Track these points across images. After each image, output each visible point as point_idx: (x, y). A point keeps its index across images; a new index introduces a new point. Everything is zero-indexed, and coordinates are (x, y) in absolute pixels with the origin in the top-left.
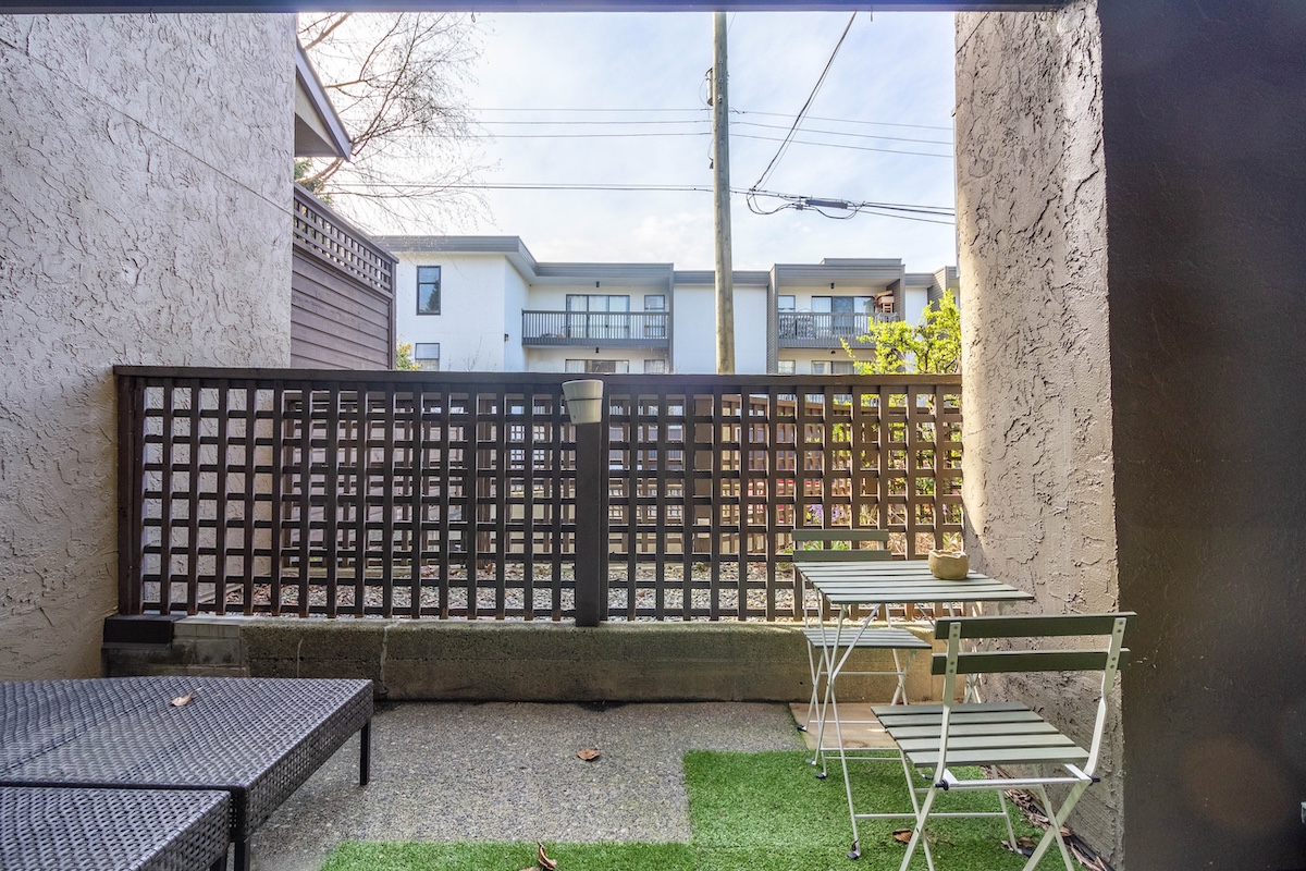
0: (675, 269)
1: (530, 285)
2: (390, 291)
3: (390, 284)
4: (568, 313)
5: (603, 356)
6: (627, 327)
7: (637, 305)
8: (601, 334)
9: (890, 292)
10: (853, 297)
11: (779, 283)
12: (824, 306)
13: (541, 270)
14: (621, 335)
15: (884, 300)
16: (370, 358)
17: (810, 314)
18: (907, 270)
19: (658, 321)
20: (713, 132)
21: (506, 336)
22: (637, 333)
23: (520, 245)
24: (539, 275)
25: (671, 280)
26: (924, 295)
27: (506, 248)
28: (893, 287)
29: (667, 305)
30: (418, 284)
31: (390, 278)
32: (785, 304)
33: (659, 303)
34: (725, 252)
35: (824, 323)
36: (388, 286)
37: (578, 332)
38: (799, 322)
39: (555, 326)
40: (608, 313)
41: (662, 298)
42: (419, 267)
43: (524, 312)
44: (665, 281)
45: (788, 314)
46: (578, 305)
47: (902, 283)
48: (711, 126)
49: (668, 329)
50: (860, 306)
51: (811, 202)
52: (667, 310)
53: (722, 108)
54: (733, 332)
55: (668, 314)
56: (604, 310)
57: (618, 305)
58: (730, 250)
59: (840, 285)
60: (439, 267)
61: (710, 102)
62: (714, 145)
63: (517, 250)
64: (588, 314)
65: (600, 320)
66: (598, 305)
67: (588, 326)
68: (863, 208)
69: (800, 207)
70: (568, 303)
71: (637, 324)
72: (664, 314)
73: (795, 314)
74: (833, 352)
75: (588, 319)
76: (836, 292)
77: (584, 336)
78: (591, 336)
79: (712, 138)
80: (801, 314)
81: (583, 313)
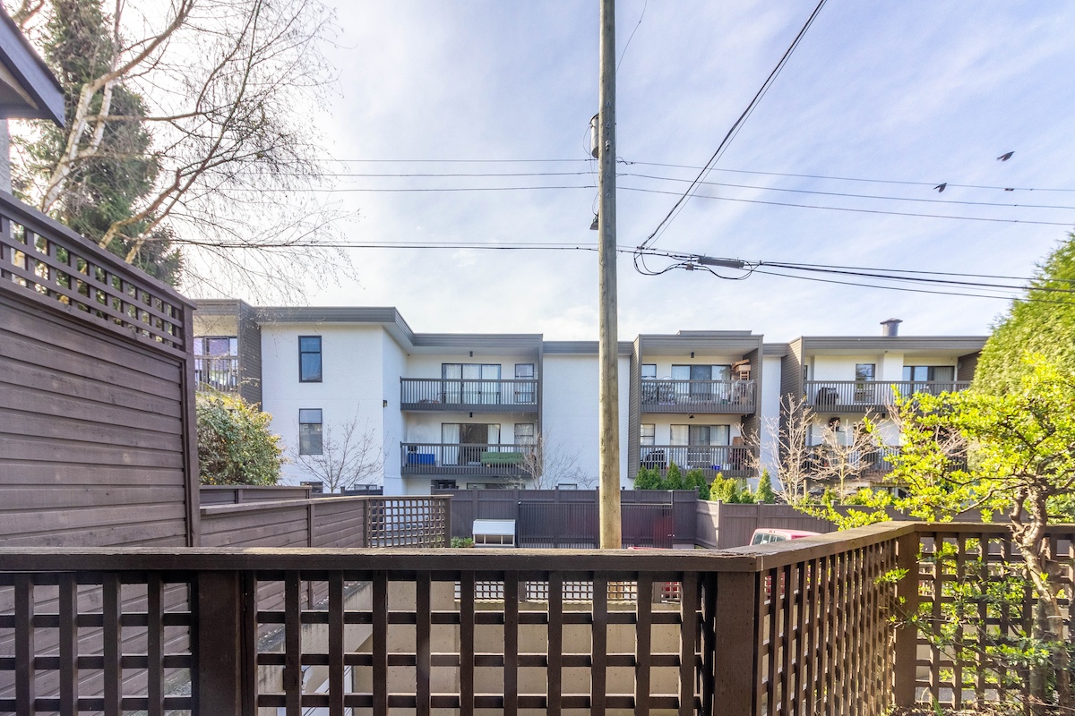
0: (544, 340)
1: (408, 355)
2: (182, 348)
3: (183, 337)
4: (443, 381)
5: (476, 420)
6: (499, 393)
7: (508, 373)
8: (474, 400)
9: (747, 361)
10: (710, 366)
11: (643, 352)
12: (684, 374)
13: (418, 340)
14: (492, 400)
15: (742, 368)
16: (142, 444)
17: (672, 382)
18: (766, 341)
19: (528, 387)
20: (599, 184)
21: (385, 402)
22: (508, 399)
23: (397, 316)
24: (414, 345)
25: (541, 351)
26: (779, 363)
27: (384, 318)
28: (751, 357)
29: (536, 373)
30: (301, 353)
31: (182, 329)
32: (647, 372)
33: (529, 371)
34: (611, 315)
35: (682, 389)
36: (179, 341)
37: (453, 398)
38: (661, 389)
39: (431, 392)
40: (481, 381)
41: (531, 367)
42: (300, 337)
43: (402, 380)
44: (533, 351)
45: (651, 381)
46: (453, 373)
47: (760, 352)
48: (596, 179)
49: (538, 394)
50: (717, 374)
51: (704, 260)
52: (536, 378)
53: (610, 157)
54: (617, 400)
55: (537, 381)
56: (478, 378)
57: (490, 373)
58: (615, 312)
59: (700, 355)
60: (320, 337)
61: (595, 153)
62: (599, 198)
63: (394, 320)
64: (462, 381)
65: (474, 387)
66: (471, 373)
67: (462, 393)
68: (760, 268)
69: (690, 268)
70: (444, 372)
71: (508, 389)
72: (533, 381)
73: (657, 382)
74: (692, 417)
75: (462, 386)
76: (696, 361)
77: (457, 401)
78: (465, 402)
79: (598, 190)
80: (663, 381)
81: (457, 381)
